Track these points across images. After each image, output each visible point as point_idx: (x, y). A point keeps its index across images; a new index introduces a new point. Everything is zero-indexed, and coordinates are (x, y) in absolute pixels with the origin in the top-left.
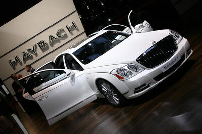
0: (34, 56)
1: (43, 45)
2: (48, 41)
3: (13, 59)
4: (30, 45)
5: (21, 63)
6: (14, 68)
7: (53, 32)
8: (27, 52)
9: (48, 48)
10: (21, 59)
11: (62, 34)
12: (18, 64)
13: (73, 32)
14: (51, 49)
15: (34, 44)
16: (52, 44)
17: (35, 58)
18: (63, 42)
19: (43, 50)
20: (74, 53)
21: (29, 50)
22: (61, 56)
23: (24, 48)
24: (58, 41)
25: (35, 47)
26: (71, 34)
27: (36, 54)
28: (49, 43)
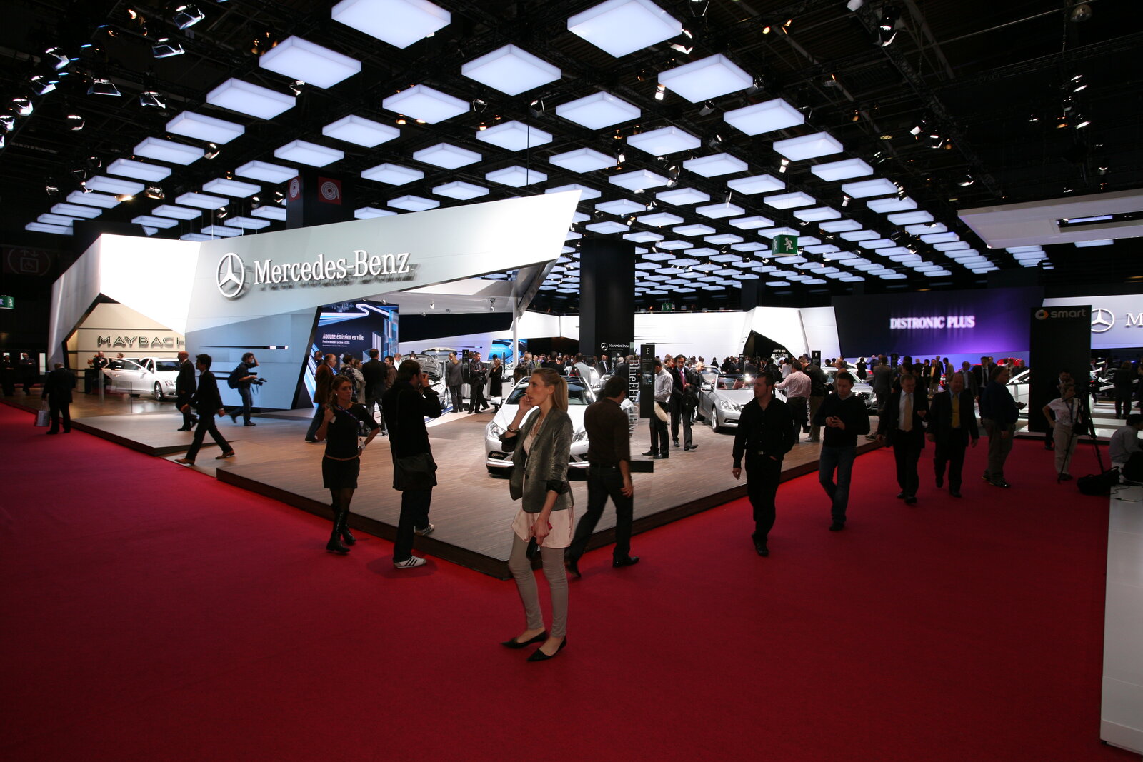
0: (128, 345)
1: (143, 343)
2: (151, 341)
3: (105, 338)
4: (131, 335)
5: (109, 345)
6: (99, 345)
7: (162, 336)
8: (123, 338)
9: (146, 346)
10: (113, 342)
11: (169, 342)
12: (106, 344)
13: (181, 346)
14: (150, 349)
15: (135, 336)
16: (153, 345)
17: (127, 348)
18: (165, 349)
19: (141, 346)
20: (157, 362)
21: (127, 339)
22: (147, 360)
23: (123, 334)
24: (162, 346)
25: (135, 339)
26: (178, 346)
27: (131, 346)
28: (150, 343)
